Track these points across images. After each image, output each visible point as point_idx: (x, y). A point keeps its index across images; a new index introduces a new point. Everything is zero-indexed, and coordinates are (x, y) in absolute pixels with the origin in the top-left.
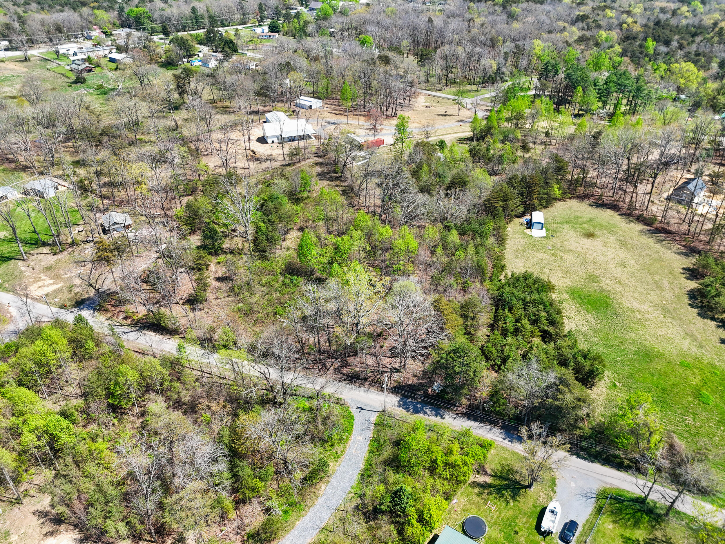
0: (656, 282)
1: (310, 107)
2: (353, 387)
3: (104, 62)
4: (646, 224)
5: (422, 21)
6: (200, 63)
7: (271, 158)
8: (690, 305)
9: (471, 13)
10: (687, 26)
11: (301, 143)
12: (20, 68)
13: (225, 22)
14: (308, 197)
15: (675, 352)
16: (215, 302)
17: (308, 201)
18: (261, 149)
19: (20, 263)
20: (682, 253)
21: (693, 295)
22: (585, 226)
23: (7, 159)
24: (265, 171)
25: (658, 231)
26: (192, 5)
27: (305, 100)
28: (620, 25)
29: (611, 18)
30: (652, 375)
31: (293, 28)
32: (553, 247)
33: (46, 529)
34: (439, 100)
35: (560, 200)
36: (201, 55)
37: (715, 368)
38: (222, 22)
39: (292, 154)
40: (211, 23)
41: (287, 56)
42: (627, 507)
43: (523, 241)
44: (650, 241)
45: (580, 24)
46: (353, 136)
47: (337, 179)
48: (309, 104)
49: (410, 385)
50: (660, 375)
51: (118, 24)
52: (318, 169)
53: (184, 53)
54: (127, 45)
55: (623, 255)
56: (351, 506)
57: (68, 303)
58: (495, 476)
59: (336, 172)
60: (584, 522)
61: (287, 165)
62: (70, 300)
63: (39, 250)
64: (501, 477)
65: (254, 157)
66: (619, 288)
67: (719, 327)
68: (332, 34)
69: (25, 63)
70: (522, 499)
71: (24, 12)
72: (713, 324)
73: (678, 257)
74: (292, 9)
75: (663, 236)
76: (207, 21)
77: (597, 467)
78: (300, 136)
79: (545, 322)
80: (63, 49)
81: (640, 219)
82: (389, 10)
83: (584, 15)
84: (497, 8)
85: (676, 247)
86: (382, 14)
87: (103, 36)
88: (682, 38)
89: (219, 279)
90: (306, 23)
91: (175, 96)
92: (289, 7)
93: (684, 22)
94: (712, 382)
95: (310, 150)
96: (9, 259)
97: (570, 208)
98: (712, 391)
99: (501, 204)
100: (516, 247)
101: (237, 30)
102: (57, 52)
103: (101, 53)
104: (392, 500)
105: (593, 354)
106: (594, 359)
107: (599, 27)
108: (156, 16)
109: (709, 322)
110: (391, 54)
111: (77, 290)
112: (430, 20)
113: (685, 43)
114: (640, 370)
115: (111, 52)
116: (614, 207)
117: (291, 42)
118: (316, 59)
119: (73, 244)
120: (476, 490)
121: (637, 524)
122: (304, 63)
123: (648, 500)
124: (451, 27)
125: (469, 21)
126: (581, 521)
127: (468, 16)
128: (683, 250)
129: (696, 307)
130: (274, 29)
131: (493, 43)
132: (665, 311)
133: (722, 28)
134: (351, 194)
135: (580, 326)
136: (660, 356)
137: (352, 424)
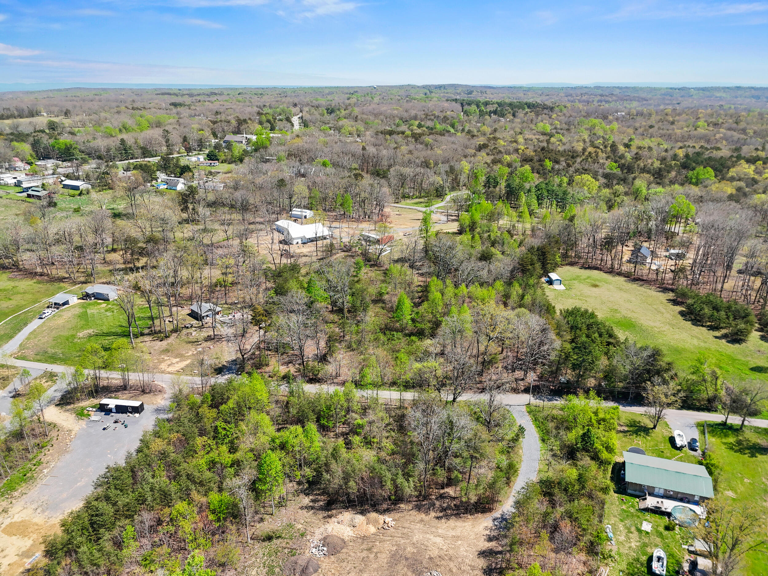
0: (655, 309)
1: (305, 217)
4: (626, 277)
6: (166, 187)
8: (684, 320)
18: (290, 249)
20: (661, 291)
21: (682, 314)
22: (588, 280)
25: (636, 280)
26: (121, 137)
28: (516, 151)
29: (505, 146)
32: (575, 295)
37: (721, 352)
42: (716, 428)
44: (635, 286)
45: (485, 151)
46: (367, 234)
47: (374, 265)
48: (302, 214)
52: (352, 260)
55: (625, 295)
58: (627, 426)
60: (699, 438)
63: (141, 339)
66: (635, 315)
67: (709, 330)
70: (653, 435)
72: (705, 328)
73: (659, 294)
75: (641, 283)
78: (319, 238)
81: (620, 274)
85: (653, 288)
87: (28, 167)
97: (569, 271)
98: (727, 364)
99: (530, 267)
104: (583, 440)
109: (701, 328)
115: (60, 180)
116: (597, 268)
121: (726, 435)
123: (727, 423)
128: (659, 289)
129: (689, 321)
130: (212, 157)
136: (684, 350)
137: (511, 415)
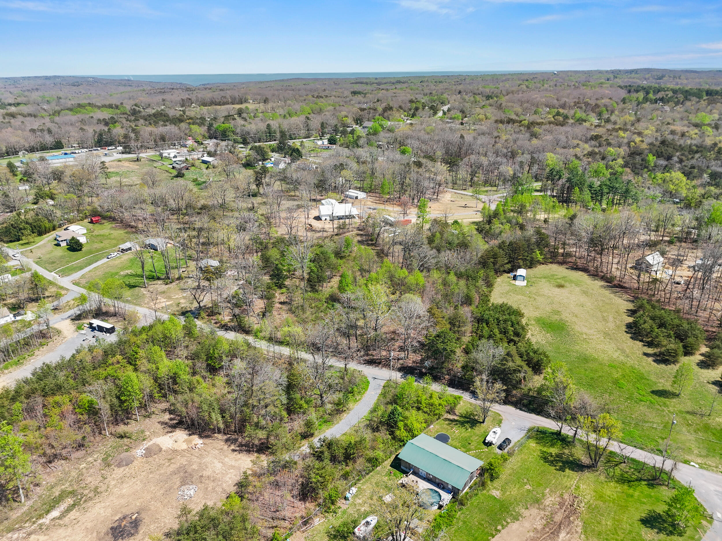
0: (603, 317)
1: (357, 198)
2: (371, 367)
3: (197, 163)
4: (607, 282)
5: (455, 138)
6: (272, 165)
7: (324, 230)
8: (626, 332)
9: (499, 132)
10: (690, 146)
11: (347, 221)
12: (134, 166)
13: (293, 136)
14: (349, 255)
15: (606, 358)
16: (277, 316)
17: (350, 258)
18: (317, 224)
19: (142, 289)
20: (630, 301)
21: (629, 326)
22: (559, 280)
23: (130, 225)
24: (318, 238)
25: (615, 286)
26: (267, 123)
27: (352, 193)
28: (629, 144)
29: (623, 138)
30: (586, 370)
31: (348, 141)
32: (530, 292)
33: (166, 430)
34: (463, 196)
35: (543, 264)
36: (273, 159)
37: (635, 369)
38: (290, 136)
39: (339, 228)
40: (282, 137)
41: (342, 160)
42: (548, 437)
43: (508, 288)
44: (607, 293)
45: (593, 143)
46: (387, 217)
47: (372, 245)
48: (355, 195)
49: (410, 367)
50: (592, 370)
51: (207, 136)
52: (359, 238)
53: (259, 157)
54: (215, 151)
55: (583, 299)
56: (362, 425)
57: (177, 313)
58: (461, 416)
59: (372, 240)
60: (516, 441)
61: (336, 235)
62: (178, 311)
63: (155, 282)
64: (465, 417)
65: (311, 228)
66: (574, 319)
67: (645, 345)
68: (379, 146)
69: (137, 163)
70: (477, 428)
71: (136, 126)
72: (641, 344)
73: (625, 303)
74: (349, 127)
75: (618, 289)
76: (278, 135)
77: (533, 416)
78: (347, 216)
79: (512, 333)
80: (165, 153)
81: (603, 278)
82: (428, 129)
83: (597, 135)
84: (522, 128)
85: (626, 296)
86: (422, 131)
87: (196, 144)
88: (683, 155)
89: (281, 303)
90: (359, 137)
91: (254, 187)
92: (345, 125)
93: (689, 142)
94: (630, 376)
95: (353, 226)
96: (134, 287)
97: (550, 269)
98: (628, 381)
99: (492, 260)
100: (502, 291)
101: (302, 142)
102: (161, 155)
103: (196, 157)
105: (541, 351)
106: (541, 354)
107: (609, 144)
108: (238, 130)
109: (638, 342)
110: (423, 161)
111: (183, 306)
112: (462, 137)
113: (684, 158)
114: (578, 367)
115: (203, 156)
116: (585, 270)
117: (346, 151)
118: (364, 163)
119: (180, 278)
120: (447, 422)
121: (552, 445)
122: (355, 166)
123: (562, 433)
124: (479, 142)
125: (496, 138)
126: (514, 440)
127: (496, 134)
128: (631, 298)
129: (631, 333)
130: (332, 141)
131: (513, 155)
132: (606, 335)
133: (720, 148)
134: (382, 255)
135: (540, 340)
136: (595, 360)
137: (368, 385)
